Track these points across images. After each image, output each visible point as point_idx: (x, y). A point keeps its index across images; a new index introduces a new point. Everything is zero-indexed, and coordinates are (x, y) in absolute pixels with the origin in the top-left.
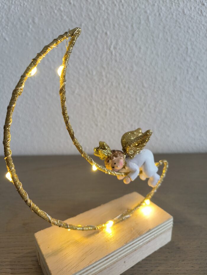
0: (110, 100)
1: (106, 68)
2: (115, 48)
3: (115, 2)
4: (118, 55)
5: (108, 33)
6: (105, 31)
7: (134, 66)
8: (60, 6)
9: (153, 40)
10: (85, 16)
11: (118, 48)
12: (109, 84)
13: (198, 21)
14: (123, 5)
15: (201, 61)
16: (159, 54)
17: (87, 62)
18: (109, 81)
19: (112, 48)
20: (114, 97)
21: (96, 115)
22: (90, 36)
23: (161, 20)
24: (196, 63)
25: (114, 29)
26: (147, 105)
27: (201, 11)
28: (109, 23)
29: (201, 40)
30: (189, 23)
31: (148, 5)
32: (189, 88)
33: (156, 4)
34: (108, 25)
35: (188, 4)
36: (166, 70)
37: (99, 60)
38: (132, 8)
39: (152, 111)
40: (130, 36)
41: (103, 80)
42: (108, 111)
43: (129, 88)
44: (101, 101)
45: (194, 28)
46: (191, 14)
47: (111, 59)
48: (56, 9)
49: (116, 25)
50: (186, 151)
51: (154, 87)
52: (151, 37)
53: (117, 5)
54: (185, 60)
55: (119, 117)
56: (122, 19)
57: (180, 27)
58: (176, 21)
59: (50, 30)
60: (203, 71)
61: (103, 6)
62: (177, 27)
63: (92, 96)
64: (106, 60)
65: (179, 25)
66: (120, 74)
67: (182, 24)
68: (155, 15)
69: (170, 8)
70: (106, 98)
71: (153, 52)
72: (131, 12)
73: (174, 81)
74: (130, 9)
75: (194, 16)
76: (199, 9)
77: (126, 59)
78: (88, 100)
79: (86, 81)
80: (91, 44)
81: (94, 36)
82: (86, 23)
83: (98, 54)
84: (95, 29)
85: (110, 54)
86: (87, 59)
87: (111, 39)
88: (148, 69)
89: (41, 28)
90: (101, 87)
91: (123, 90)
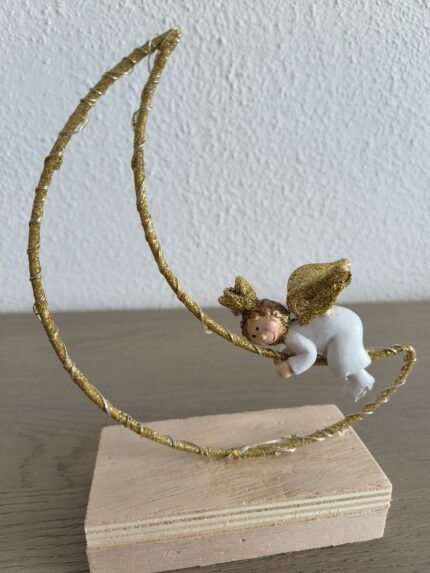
0: (228, 191)
1: (219, 120)
2: (238, 75)
4: (244, 90)
5: (224, 40)
6: (217, 36)
7: (279, 115)
9: (321, 59)
11: (245, 74)
12: (226, 154)
13: (415, 19)
15: (420, 106)
16: (334, 89)
17: (177, 106)
18: (225, 149)
19: (232, 77)
20: (236, 183)
21: (196, 224)
23: (339, 15)
24: (410, 110)
25: (237, 31)
26: (305, 202)
28: (227, 18)
29: (421, 61)
30: (398, 22)
32: (393, 164)
34: (225, 24)
36: (347, 125)
37: (204, 100)
39: (316, 215)
40: (272, 47)
41: (212, 146)
42: (222, 215)
43: (267, 163)
44: (206, 193)
45: (406, 35)
47: (231, 98)
49: (241, 23)
50: (382, 298)
51: (322, 161)
52: (318, 53)
54: (386, 104)
55: (245, 228)
56: (254, 9)
57: (378, 32)
59: (93, 30)
60: (422, 129)
62: (371, 32)
63: (188, 182)
64: (220, 101)
65: (376, 28)
66: (250, 133)
67: (381, 24)
70: (217, 184)
71: (320, 87)
73: (364, 150)
75: (409, 8)
77: (262, 100)
78: (180, 190)
79: (174, 148)
80: (186, 65)
81: (192, 46)
82: (175, 16)
83: (201, 87)
84: (195, 29)
85: (228, 88)
86: (177, 98)
87: (231, 55)
88: (308, 122)
89: (73, 26)
90: (208, 162)
91: (254, 168)
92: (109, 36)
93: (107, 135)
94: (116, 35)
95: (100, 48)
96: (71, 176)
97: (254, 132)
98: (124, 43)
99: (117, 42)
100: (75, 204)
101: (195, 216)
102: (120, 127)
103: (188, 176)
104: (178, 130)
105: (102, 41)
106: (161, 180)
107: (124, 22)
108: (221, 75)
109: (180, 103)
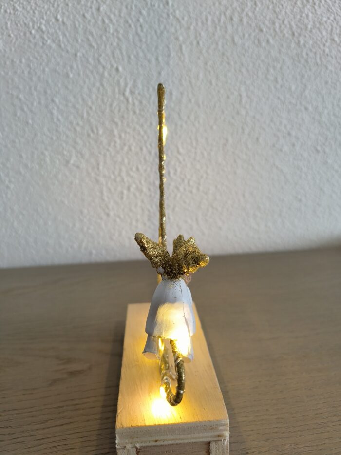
0: (128, 174)
1: (120, 123)
2: (132, 92)
3: (130, 22)
4: (137, 103)
5: (120, 69)
6: (115, 66)
8: (41, 23)
9: (190, 82)
10: (82, 40)
11: (137, 92)
12: (126, 148)
13: (254, 55)
14: (141, 26)
15: (262, 114)
16: (200, 102)
17: (88, 113)
18: (125, 145)
19: (127, 93)
20: (134, 169)
21: (106, 199)
22: (92, 72)
23: (201, 52)
24: (254, 117)
25: (129, 62)
26: (186, 181)
27: (259, 40)
28: (121, 53)
29: (259, 83)
30: (242, 57)
31: (181, 28)
32: (246, 154)
33: (192, 28)
34: (120, 57)
35: (240, 29)
36: (212, 128)
37: (108, 110)
38: (156, 32)
39: (194, 191)
40: (155, 74)
41: (115, 142)
42: (125, 192)
44: (112, 177)
45: (248, 66)
46: (244, 45)
47: (127, 109)
48: (33, 28)
49: (132, 57)
50: (247, 250)
51: (196, 153)
52: (187, 78)
53: (133, 26)
54: (238, 113)
55: (143, 201)
56: (140, 48)
57: (229, 64)
58: (223, 54)
59: (24, 60)
60: (264, 130)
61: (111, 26)
62: (224, 64)
63: (98, 169)
64: (119, 111)
65: (227, 61)
66: (142, 133)
67: (231, 58)
68: (191, 43)
69: (214, 34)
70: (120, 170)
71: (190, 101)
72: (155, 37)
73: (225, 145)
74: (153, 32)
75: (249, 48)
76: (255, 37)
77: (150, 110)
78: (93, 174)
79: (87, 144)
80: (94, 85)
81: (98, 73)
82: (84, 51)
83: (106, 101)
84: (99, 61)
85: (125, 101)
86: (88, 109)
87: (125, 79)
88: (184, 126)
89: (8, 58)
90: (113, 154)
91: (147, 158)
92: (35, 65)
93: (36, 135)
94: (41, 64)
95: (29, 73)
96: (9, 165)
97: (145, 132)
98: (47, 69)
99: (42, 68)
100: (12, 186)
101: (105, 193)
102: (45, 129)
103: (98, 165)
104: (90, 132)
105: (30, 68)
106: (78, 167)
107: (47, 55)
108: (119, 93)
109: (90, 112)
